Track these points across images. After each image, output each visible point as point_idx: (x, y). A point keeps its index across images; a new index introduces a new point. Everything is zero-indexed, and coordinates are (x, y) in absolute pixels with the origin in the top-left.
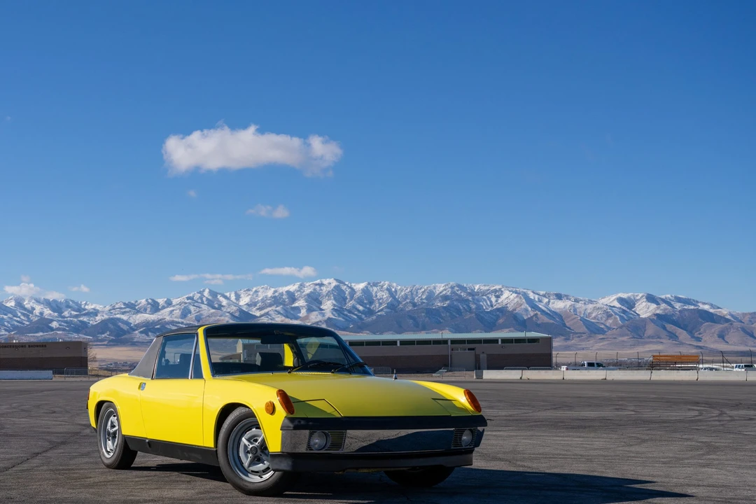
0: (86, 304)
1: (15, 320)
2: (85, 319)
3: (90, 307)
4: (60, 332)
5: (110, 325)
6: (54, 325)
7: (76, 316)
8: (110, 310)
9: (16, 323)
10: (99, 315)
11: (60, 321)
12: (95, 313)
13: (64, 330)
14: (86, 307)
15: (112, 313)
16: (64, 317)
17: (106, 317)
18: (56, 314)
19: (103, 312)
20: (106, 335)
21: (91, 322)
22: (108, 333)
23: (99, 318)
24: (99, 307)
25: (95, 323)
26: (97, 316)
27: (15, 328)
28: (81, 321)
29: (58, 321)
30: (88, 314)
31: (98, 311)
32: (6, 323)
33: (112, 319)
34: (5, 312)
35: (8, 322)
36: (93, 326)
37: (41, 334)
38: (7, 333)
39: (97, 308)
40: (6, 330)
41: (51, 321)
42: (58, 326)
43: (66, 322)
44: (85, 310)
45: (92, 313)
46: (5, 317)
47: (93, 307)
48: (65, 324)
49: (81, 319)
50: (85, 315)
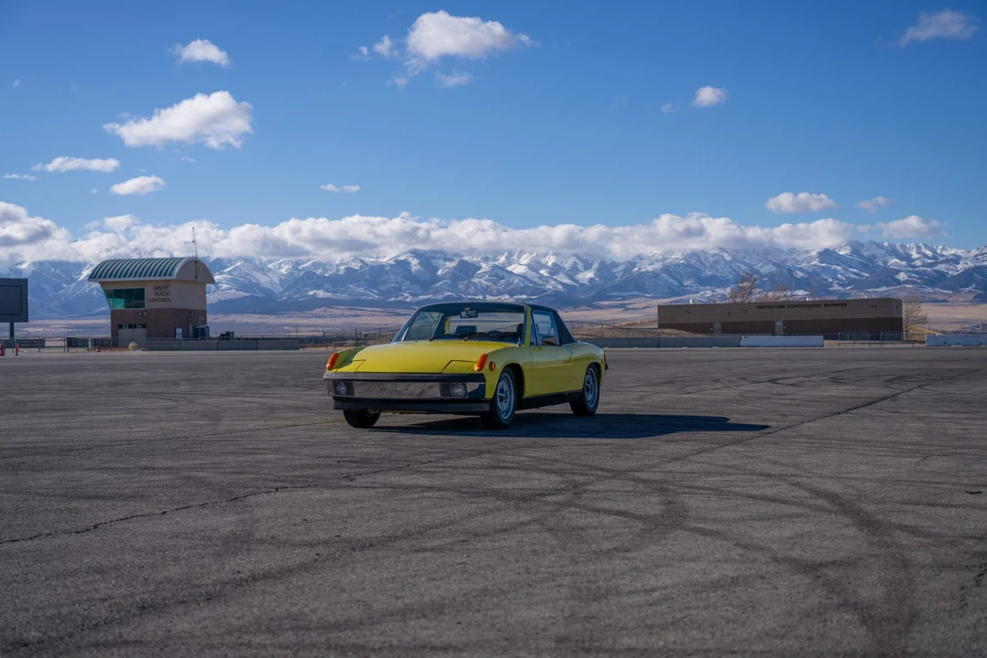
0: (943, 249)
1: (851, 272)
2: (941, 267)
3: (949, 252)
4: (910, 286)
5: (976, 275)
6: (902, 276)
7: (931, 265)
8: (976, 256)
9: (852, 276)
10: (961, 262)
11: (909, 271)
12: (956, 259)
13: (914, 283)
14: (944, 253)
15: (978, 259)
16: (915, 267)
17: (971, 265)
18: (904, 263)
19: (967, 258)
20: (970, 288)
21: (950, 273)
22: (974, 286)
23: (961, 267)
24: (960, 252)
25: (956, 273)
26: (958, 263)
27: (851, 282)
28: (936, 271)
29: (906, 272)
30: (947, 261)
31: (960, 256)
32: (839, 276)
33: (980, 267)
34: (838, 262)
35: (842, 274)
36: (953, 277)
37: (884, 288)
38: (841, 288)
39: (959, 254)
40: (839, 285)
41: (898, 272)
42: (906, 278)
43: (917, 273)
44: (944, 256)
45: (952, 260)
46: (839, 268)
47: (953, 252)
48: (916, 276)
49: (937, 268)
50: (942, 262)
